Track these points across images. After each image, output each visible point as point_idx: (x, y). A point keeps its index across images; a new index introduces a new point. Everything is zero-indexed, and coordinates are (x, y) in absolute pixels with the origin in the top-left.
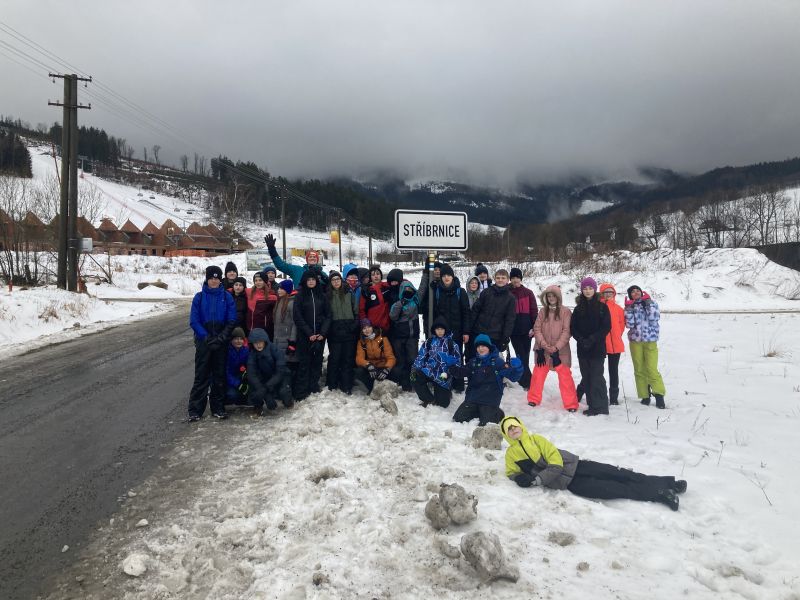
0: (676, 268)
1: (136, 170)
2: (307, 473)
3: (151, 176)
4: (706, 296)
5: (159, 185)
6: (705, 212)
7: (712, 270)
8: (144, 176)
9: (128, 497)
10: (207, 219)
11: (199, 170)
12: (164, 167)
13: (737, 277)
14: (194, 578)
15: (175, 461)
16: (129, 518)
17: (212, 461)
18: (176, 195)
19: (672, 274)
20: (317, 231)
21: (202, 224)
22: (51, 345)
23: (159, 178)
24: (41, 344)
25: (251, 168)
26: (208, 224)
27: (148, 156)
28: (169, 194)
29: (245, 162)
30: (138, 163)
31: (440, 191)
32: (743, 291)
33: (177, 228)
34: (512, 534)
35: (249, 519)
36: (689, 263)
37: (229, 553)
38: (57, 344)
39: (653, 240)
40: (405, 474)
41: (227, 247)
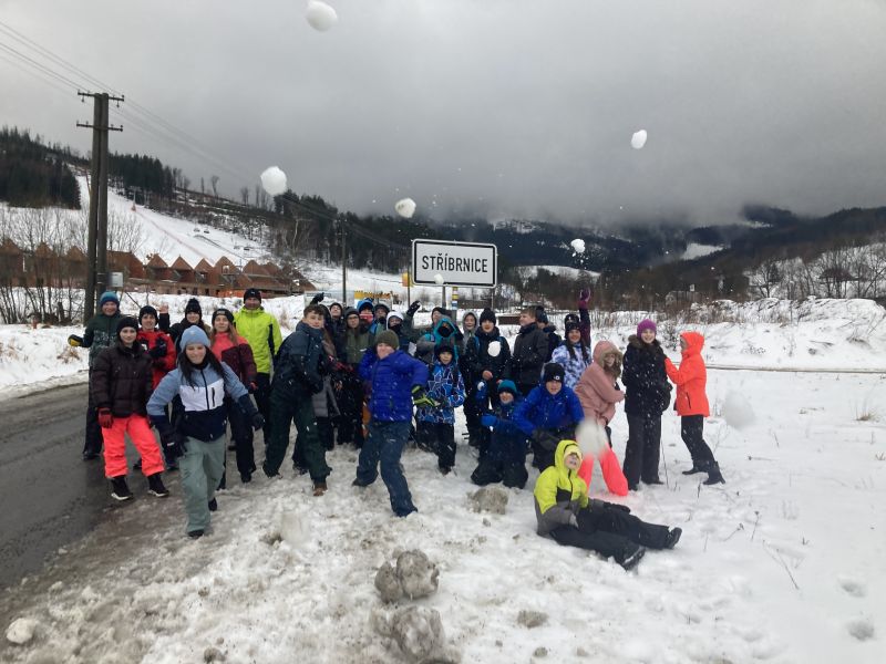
0: (781, 320)
1: (192, 203)
2: (263, 532)
3: (208, 210)
4: (812, 352)
5: (216, 220)
6: (826, 259)
7: (821, 323)
8: (201, 209)
9: (57, 554)
10: (265, 257)
11: (260, 204)
12: (222, 199)
13: (850, 331)
14: (83, 650)
15: (129, 516)
16: (46, 578)
17: (171, 518)
18: (235, 231)
19: (774, 327)
20: (388, 272)
21: (259, 262)
22: (59, 387)
23: (216, 212)
24: (48, 386)
25: (318, 202)
26: (266, 262)
27: (206, 188)
28: (227, 229)
29: (311, 196)
30: (194, 194)
31: (527, 231)
32: (856, 348)
33: (233, 267)
34: (474, 611)
35: (179, 583)
36: (795, 315)
37: (138, 622)
38: (66, 387)
39: (765, 290)
40: (373, 539)
41: (285, 288)
